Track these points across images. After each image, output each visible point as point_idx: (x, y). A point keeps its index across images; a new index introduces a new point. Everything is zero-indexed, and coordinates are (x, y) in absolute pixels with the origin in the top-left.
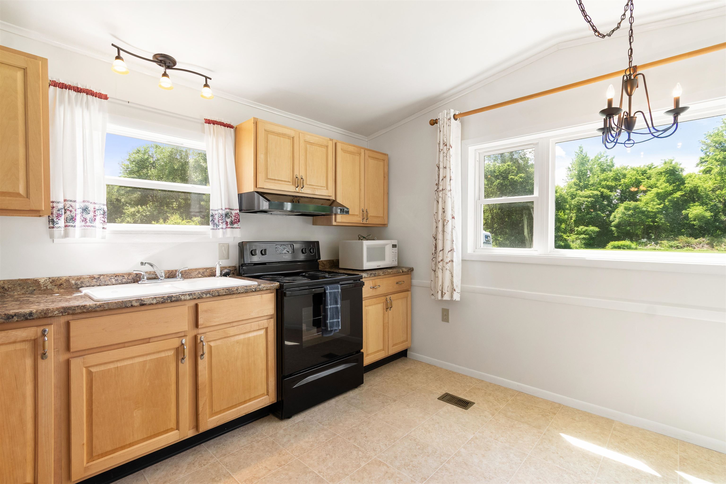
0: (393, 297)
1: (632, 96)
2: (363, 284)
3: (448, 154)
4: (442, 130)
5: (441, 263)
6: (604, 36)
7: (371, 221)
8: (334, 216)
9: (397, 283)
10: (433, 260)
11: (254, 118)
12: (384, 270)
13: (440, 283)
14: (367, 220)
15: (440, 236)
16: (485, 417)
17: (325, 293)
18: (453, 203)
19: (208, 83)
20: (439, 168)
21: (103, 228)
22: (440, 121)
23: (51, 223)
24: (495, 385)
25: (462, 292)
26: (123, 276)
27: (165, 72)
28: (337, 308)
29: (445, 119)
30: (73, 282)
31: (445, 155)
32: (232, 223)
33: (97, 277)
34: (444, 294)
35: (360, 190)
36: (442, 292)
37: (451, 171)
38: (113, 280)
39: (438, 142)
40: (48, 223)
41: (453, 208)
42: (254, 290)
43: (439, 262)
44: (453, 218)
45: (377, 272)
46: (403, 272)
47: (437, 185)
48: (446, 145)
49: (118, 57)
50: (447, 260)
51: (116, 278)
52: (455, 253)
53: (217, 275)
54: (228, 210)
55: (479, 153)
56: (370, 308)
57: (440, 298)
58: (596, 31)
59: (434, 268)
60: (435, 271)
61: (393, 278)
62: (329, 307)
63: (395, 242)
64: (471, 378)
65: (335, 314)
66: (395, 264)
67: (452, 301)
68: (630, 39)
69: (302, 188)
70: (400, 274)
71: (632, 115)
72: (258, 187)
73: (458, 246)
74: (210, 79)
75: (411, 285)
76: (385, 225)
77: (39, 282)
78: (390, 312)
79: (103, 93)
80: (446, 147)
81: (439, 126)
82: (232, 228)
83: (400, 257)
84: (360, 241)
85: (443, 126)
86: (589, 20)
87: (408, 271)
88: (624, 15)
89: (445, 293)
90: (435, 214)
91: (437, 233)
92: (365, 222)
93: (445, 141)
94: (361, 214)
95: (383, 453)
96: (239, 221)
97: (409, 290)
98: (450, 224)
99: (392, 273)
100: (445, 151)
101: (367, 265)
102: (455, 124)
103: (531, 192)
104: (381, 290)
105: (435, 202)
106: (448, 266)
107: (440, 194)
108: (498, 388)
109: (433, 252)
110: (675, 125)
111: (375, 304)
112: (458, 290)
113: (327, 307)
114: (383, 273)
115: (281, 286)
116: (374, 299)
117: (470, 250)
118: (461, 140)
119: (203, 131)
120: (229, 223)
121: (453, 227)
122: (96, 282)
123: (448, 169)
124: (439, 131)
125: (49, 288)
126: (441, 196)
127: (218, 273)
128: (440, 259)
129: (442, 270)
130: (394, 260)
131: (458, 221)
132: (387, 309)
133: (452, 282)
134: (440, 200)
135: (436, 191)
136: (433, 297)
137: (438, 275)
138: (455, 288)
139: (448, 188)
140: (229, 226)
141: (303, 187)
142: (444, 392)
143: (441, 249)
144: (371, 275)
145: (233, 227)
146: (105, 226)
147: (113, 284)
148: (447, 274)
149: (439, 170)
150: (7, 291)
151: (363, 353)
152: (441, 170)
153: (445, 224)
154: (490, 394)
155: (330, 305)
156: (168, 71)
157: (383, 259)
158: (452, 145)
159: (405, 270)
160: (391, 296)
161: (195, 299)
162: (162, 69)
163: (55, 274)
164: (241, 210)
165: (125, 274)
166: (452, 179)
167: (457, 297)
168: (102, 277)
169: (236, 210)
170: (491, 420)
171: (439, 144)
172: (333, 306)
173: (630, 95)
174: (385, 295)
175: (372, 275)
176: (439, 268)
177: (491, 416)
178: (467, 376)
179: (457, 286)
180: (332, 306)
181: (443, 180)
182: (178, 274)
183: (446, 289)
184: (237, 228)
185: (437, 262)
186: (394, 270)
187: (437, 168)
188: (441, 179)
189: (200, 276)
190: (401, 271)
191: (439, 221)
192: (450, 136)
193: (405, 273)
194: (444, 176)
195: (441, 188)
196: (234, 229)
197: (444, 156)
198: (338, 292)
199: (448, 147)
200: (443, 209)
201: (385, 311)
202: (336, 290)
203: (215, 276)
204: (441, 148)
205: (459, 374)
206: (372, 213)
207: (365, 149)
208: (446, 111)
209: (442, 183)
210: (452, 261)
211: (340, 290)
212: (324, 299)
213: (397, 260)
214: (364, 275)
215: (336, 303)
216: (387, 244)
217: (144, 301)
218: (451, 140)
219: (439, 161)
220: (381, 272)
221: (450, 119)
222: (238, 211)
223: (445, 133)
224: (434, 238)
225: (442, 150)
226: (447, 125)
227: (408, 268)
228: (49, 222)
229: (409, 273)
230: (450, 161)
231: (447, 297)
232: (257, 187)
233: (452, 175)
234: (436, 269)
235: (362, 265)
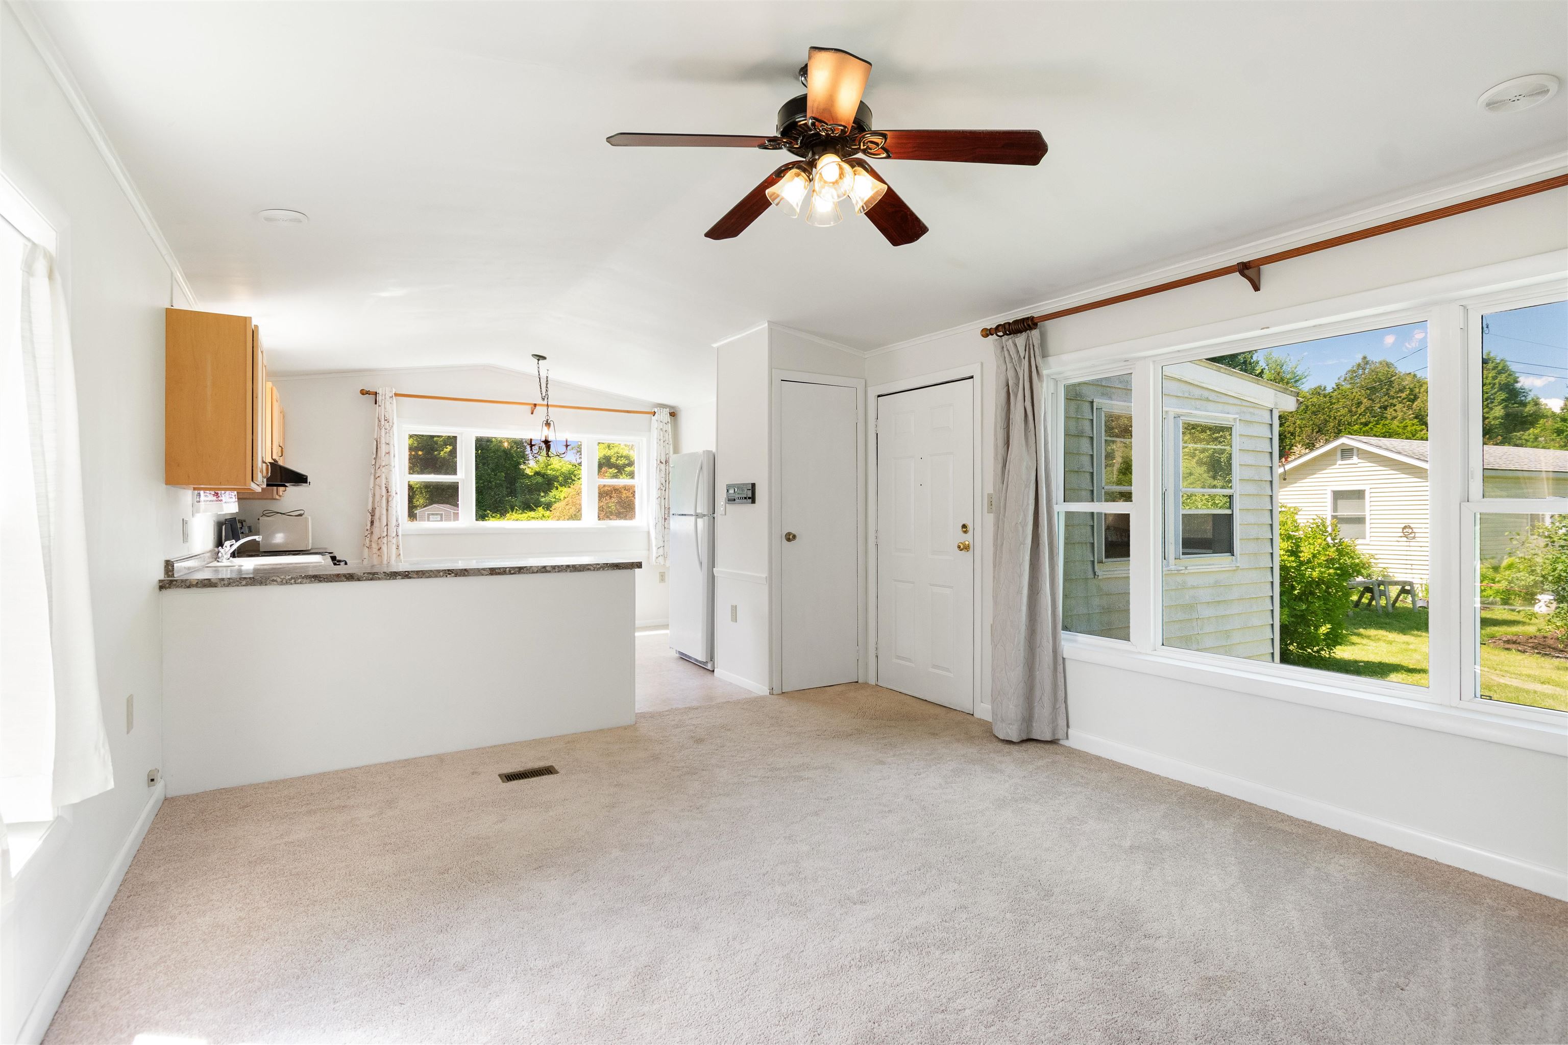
3: (391, 431)
4: (382, 405)
22: (380, 396)
29: (386, 396)
31: (387, 431)
43: (384, 537)
44: (396, 493)
48: (388, 422)
55: (408, 433)
59: (368, 545)
80: (386, 423)
85: (383, 401)
93: (388, 417)
100: (387, 427)
103: (454, 472)
109: (368, 527)
124: (376, 405)
149: (378, 444)
153: (390, 499)
181: (385, 455)
185: (375, 537)
194: (387, 452)
195: (383, 464)
199: (391, 424)
208: (384, 387)
221: (392, 397)
223: (388, 410)
226: (386, 402)
234: (371, 545)
235: (307, 545)
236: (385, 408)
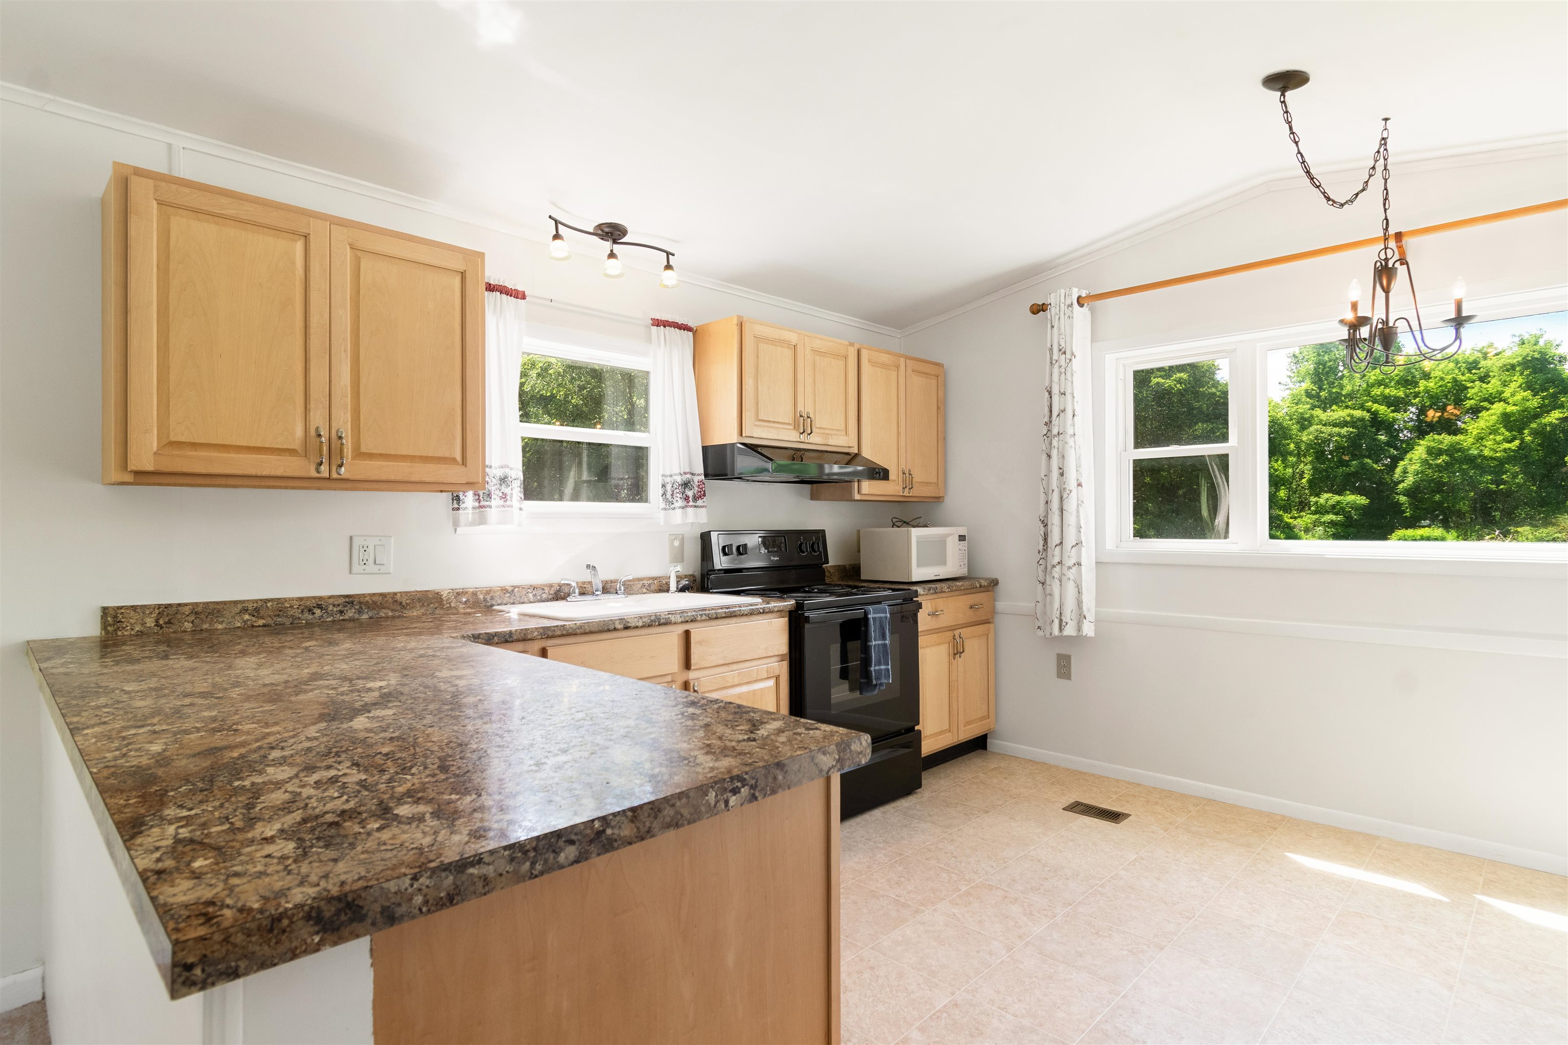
0: (965, 632)
1: (1390, 294)
2: (920, 606)
3: (1069, 370)
4: (1056, 324)
5: (1058, 568)
6: (1342, 205)
7: (918, 491)
8: (856, 484)
9: (971, 607)
10: (1040, 563)
11: (739, 317)
12: (949, 583)
13: (1057, 605)
14: (910, 489)
15: (1055, 519)
16: (1152, 832)
17: (866, 619)
18: (1078, 459)
19: (671, 263)
20: (1050, 393)
21: (520, 509)
22: (1053, 309)
23: (455, 501)
24: (1164, 790)
25: (1098, 622)
26: (543, 589)
27: (612, 251)
28: (885, 645)
29: (1062, 305)
30: (481, 597)
31: (1063, 370)
32: (695, 499)
33: (510, 589)
34: (1064, 624)
35: (898, 434)
36: (1061, 621)
37: (1076, 400)
38: (531, 595)
39: (1049, 346)
40: (451, 501)
41: (1078, 467)
42: (761, 611)
43: (1054, 566)
44: (1079, 485)
45: (938, 585)
46: (981, 586)
47: (1046, 424)
48: (1065, 353)
49: (557, 236)
50: (1070, 562)
51: (534, 593)
52: (1083, 550)
53: (671, 589)
54: (689, 476)
55: (1124, 366)
56: (928, 650)
57: (1056, 632)
58: (1328, 199)
59: (1042, 579)
60: (1043, 584)
61: (965, 597)
62: (874, 643)
63: (962, 531)
64: (1117, 781)
65: (881, 656)
66: (963, 571)
67: (1079, 639)
68: (1384, 204)
69: (809, 434)
70: (974, 590)
71: (1391, 324)
72: (744, 435)
73: (1088, 537)
74: (673, 255)
75: (993, 612)
76: (938, 499)
77: (442, 595)
78: (960, 661)
79: (520, 288)
80: (1064, 355)
81: (1049, 317)
82: (695, 506)
83: (971, 560)
84: (895, 529)
85: (1057, 317)
86: (1318, 184)
87: (989, 585)
88: (1374, 168)
89: (1067, 623)
90: (1044, 478)
91: (1048, 512)
92: (906, 494)
93: (1063, 345)
94: (900, 479)
95: (991, 875)
96: (704, 495)
97: (991, 620)
98: (1074, 495)
99: (962, 588)
100: (1063, 363)
101: (918, 573)
102: (1081, 314)
103: (1224, 437)
104: (945, 620)
105: (1044, 456)
106: (1072, 574)
107: (1055, 442)
108: (1168, 794)
109: (1041, 548)
110: (1458, 341)
111: (936, 645)
112: (1090, 616)
113: (870, 644)
114: (948, 588)
115: (799, 606)
116: (935, 636)
117: (1110, 545)
118: (1092, 342)
119: (649, 340)
120: (690, 499)
121: (1080, 502)
122: (509, 597)
123: (1069, 396)
124: (1049, 326)
125: (453, 605)
126: (1056, 446)
127: (673, 586)
128: (1056, 560)
129: (1060, 582)
130: (962, 563)
131: (1088, 491)
132: (955, 654)
133: (1079, 603)
134: (1054, 453)
135: (1045, 435)
136: (1040, 633)
137: (1052, 590)
138: (1085, 612)
139: (1070, 431)
140: (691, 503)
141: (811, 433)
142: (1072, 801)
143: (1058, 542)
144: (929, 590)
145: (697, 504)
146: (522, 506)
147: (531, 602)
148: (1071, 588)
149: (1051, 397)
150: (405, 609)
151: (919, 732)
152: (1056, 398)
153: (1065, 496)
154: (1157, 803)
155: (875, 640)
156: (617, 248)
157: (943, 562)
158: (1075, 353)
159: (984, 583)
160: (960, 630)
161: (687, 621)
162: (607, 245)
163: (459, 585)
164: (706, 475)
165: (545, 585)
166: (1076, 414)
167: (1088, 629)
168: (516, 590)
169: (699, 475)
170: (1163, 837)
171: (1051, 349)
172: (880, 642)
173: (1387, 291)
174: (952, 629)
175: (931, 591)
176: (1053, 577)
177: (1162, 832)
178: (1108, 778)
179: (1089, 610)
180: (877, 642)
181: (1059, 415)
182: (620, 587)
183: (1069, 616)
184: (702, 507)
185: (1049, 567)
186: (966, 584)
187: (1047, 394)
188: (1055, 413)
189: (645, 590)
190: (978, 585)
191: (1053, 491)
192: (1072, 336)
193: (983, 589)
194: (1062, 408)
195: (1055, 431)
196: (698, 509)
197: (1061, 373)
198: (886, 617)
199: (1068, 356)
200: (1060, 469)
201: (951, 658)
202: (882, 615)
203: (668, 591)
204: (1055, 357)
205: (1094, 775)
206: (918, 476)
207: (907, 358)
208: (1063, 291)
209: (1057, 422)
210: (1079, 564)
211: (888, 615)
212: (863, 629)
213: (966, 565)
214: (920, 590)
215: (884, 638)
216: (949, 535)
217: (628, 622)
218: (1074, 344)
219: (1051, 381)
220: (944, 586)
221: (1071, 305)
222: (703, 477)
223: (1062, 331)
224: (1043, 522)
225: (1057, 361)
226: (1066, 316)
227: (988, 579)
228: (453, 500)
229: (990, 588)
230: (1072, 382)
231: (1070, 631)
232: (741, 435)
233: (1076, 408)
234: (1045, 580)
235: (909, 572)
236: (1059, 329)
